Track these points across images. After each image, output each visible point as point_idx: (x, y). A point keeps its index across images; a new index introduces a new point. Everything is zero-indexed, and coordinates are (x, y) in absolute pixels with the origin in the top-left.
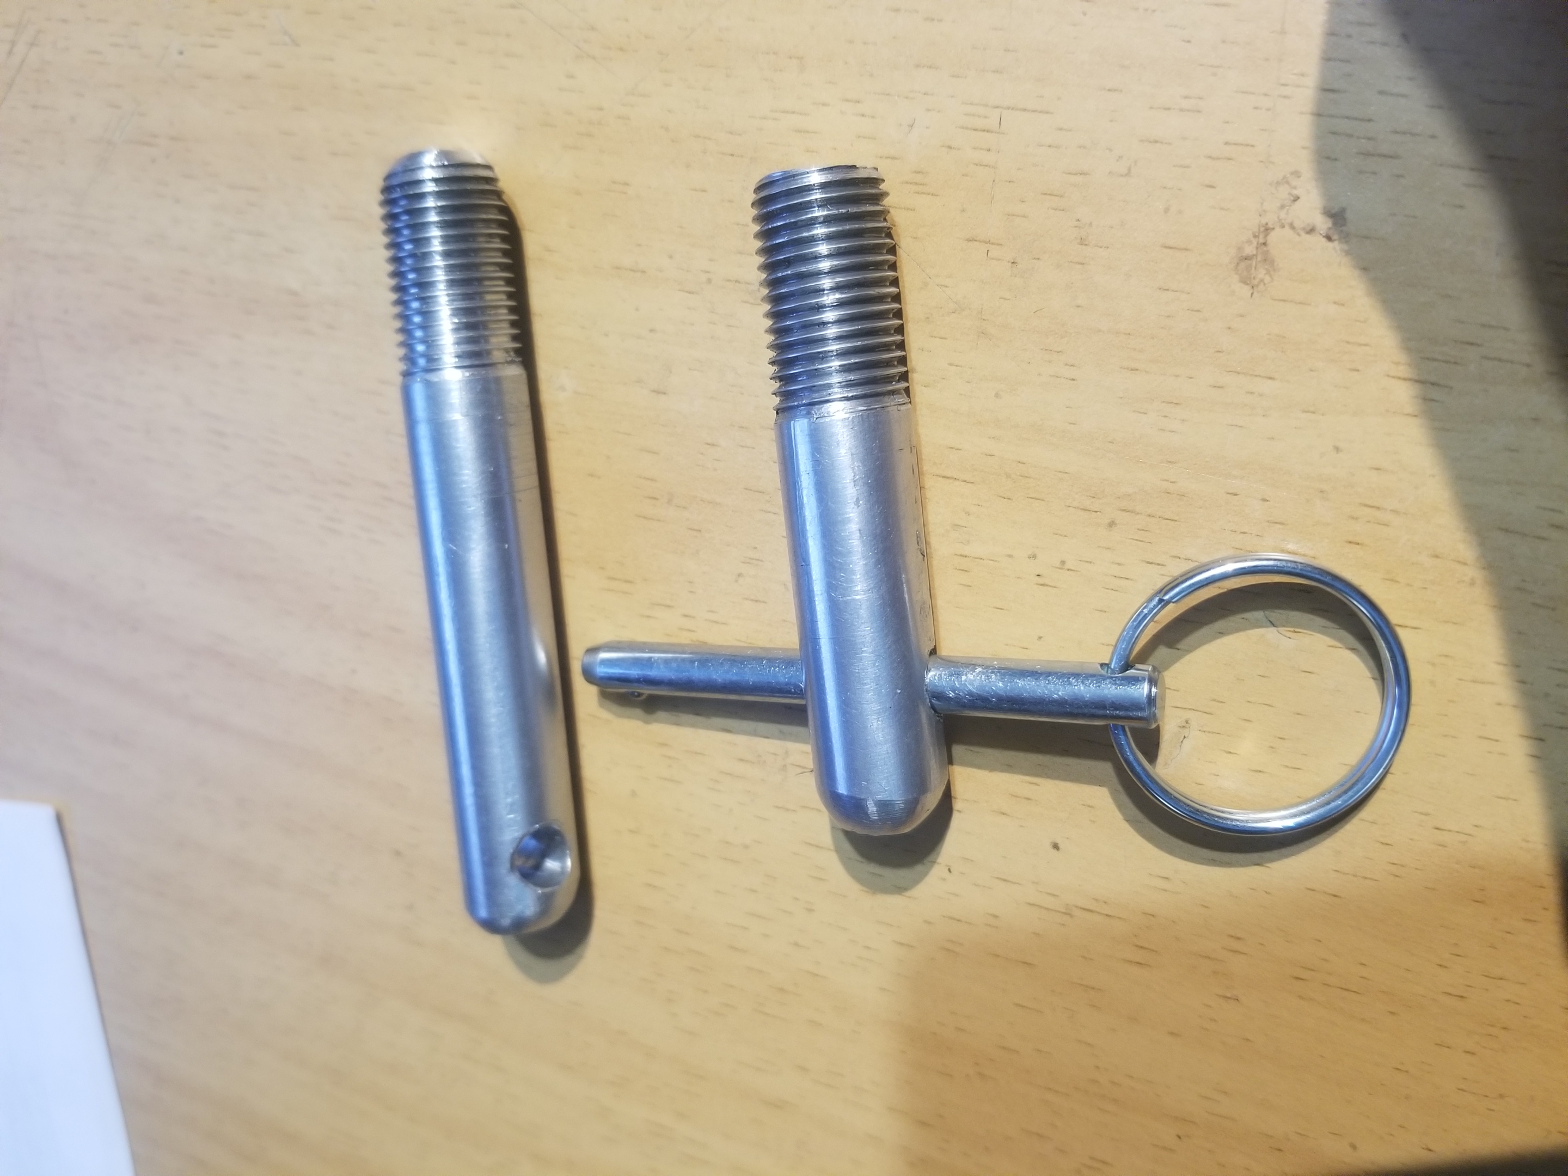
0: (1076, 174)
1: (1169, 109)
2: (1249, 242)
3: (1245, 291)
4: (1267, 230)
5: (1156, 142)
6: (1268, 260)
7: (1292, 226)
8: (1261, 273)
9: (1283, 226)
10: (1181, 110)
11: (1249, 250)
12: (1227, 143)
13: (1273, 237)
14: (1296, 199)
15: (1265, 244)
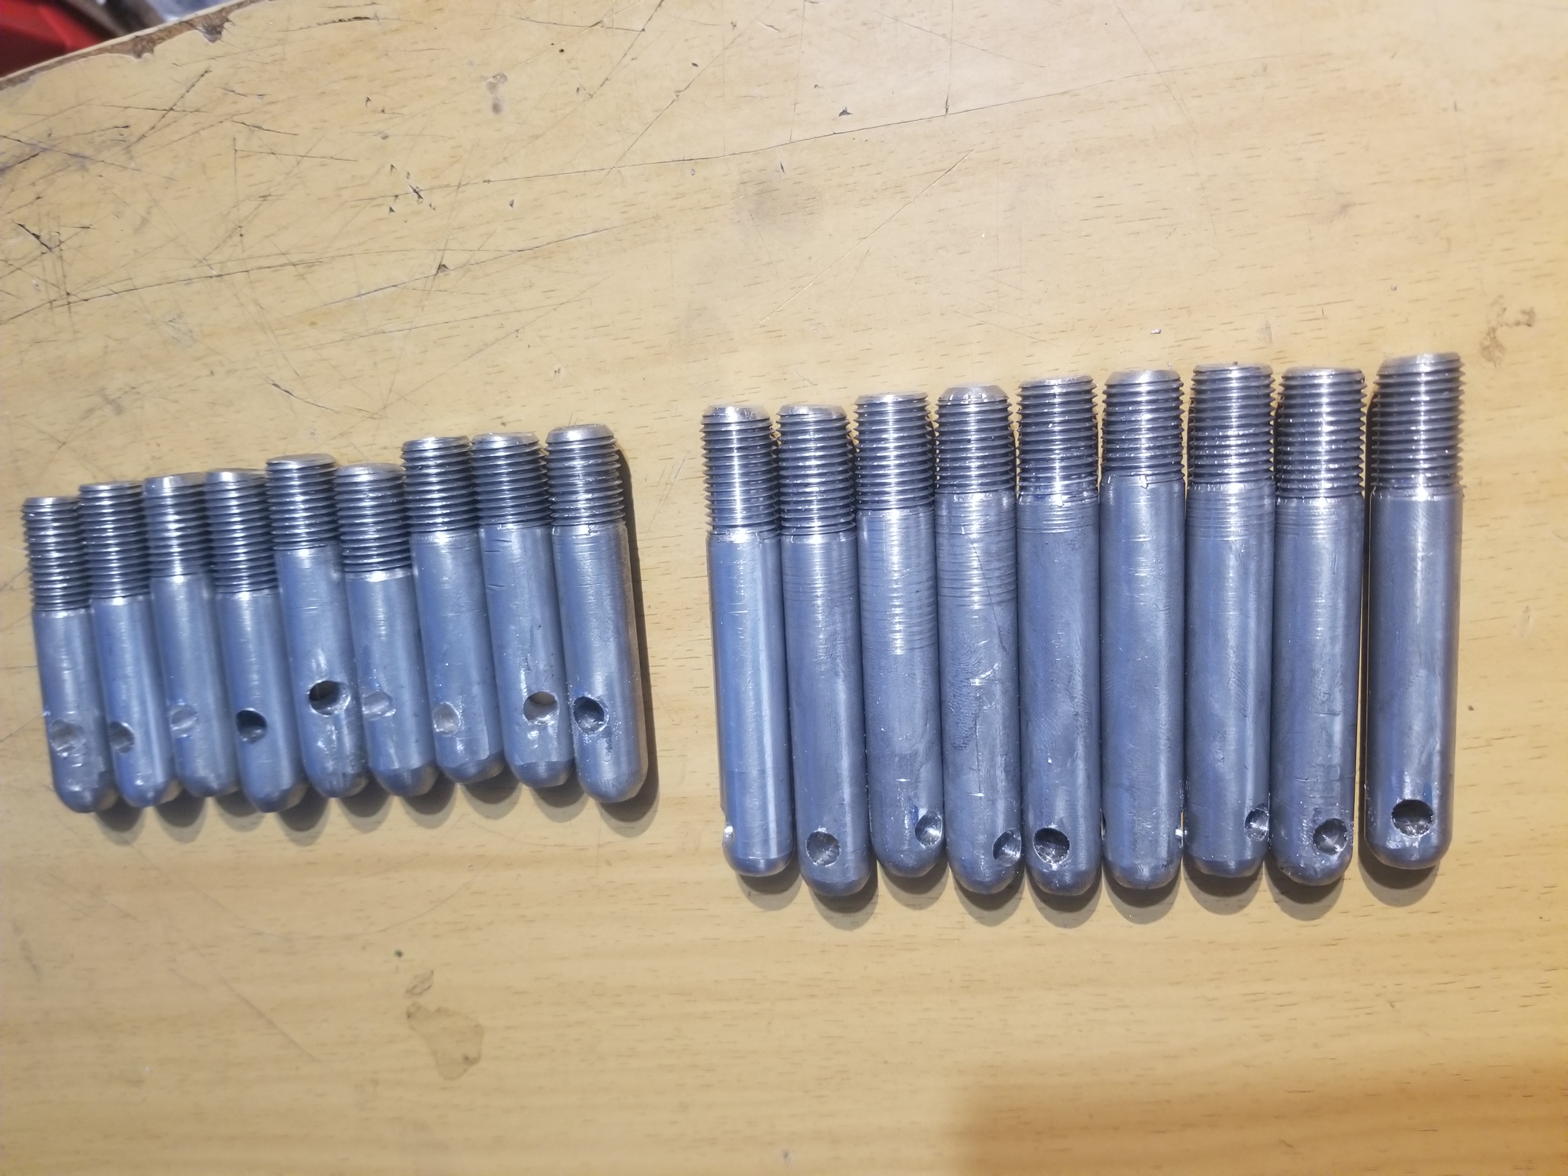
0: (1376, 329)
1: (1420, 281)
2: (1486, 339)
3: (1491, 365)
4: (1494, 330)
5: (1418, 300)
6: (1499, 346)
7: (1507, 325)
8: (1497, 353)
9: (1502, 326)
10: (1428, 280)
11: (1487, 343)
12: (1458, 291)
13: (1498, 333)
14: (1505, 309)
15: (1495, 338)
